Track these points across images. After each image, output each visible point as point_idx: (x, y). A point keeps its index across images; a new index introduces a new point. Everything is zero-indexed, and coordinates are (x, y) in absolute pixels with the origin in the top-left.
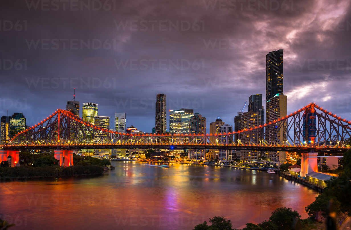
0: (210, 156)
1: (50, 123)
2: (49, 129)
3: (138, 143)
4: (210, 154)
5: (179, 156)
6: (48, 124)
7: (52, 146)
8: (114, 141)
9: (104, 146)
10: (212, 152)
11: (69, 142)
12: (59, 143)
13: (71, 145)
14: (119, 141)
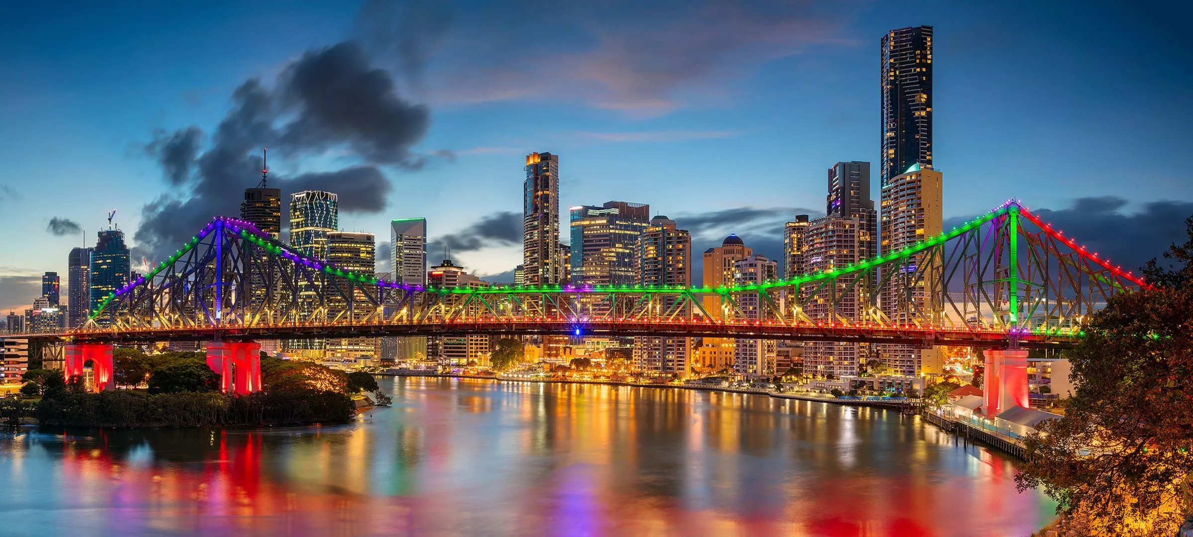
0: (704, 358)
1: (193, 260)
2: (192, 278)
3: (464, 317)
4: (704, 353)
5: (602, 360)
6: (188, 263)
7: (198, 332)
8: (388, 313)
9: (355, 327)
10: (713, 346)
11: (248, 317)
12: (218, 320)
13: (253, 325)
14: (404, 311)
